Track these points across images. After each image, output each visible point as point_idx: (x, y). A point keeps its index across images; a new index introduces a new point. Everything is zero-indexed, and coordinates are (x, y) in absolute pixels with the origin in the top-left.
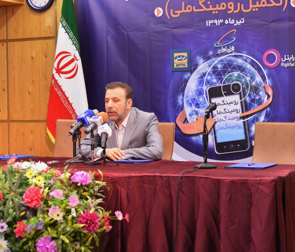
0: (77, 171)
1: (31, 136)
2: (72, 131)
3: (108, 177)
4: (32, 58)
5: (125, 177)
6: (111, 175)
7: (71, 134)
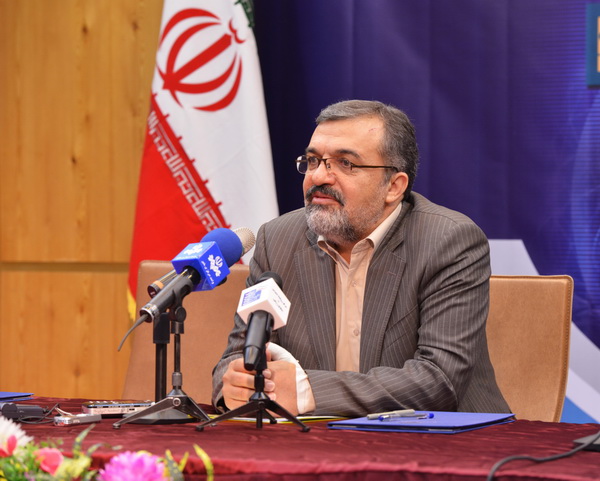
0: (123, 451)
1: (80, 321)
2: (152, 308)
3: (240, 473)
4: (85, 30)
5: (299, 474)
6: (249, 465)
7: (148, 319)
